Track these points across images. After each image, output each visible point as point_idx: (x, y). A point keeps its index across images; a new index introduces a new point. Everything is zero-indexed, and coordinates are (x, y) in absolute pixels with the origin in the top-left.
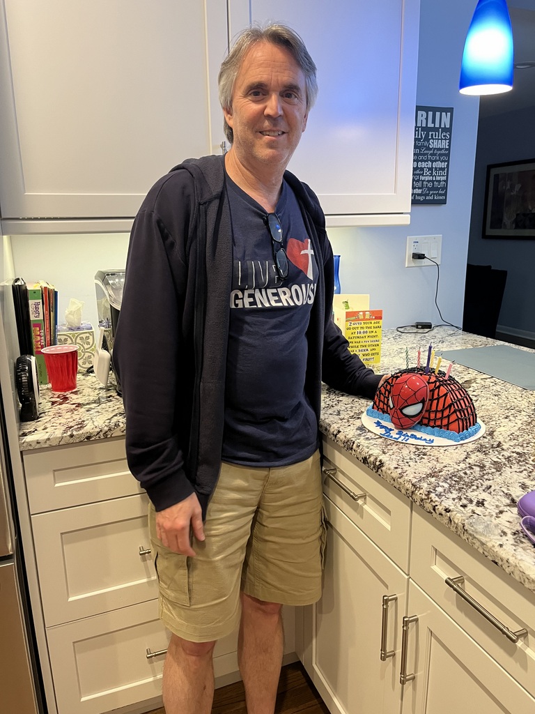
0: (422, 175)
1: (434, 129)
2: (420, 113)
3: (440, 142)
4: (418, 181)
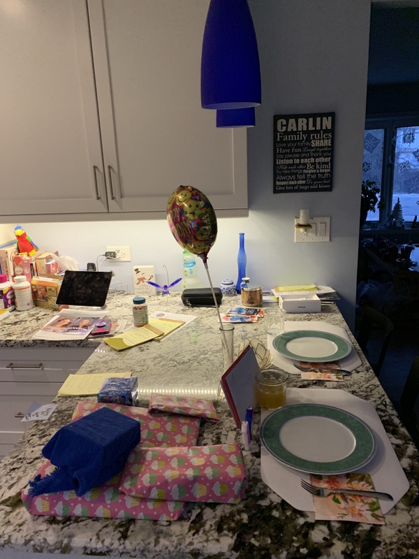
0: (306, 169)
1: (316, 132)
2: (300, 120)
3: (322, 141)
4: (302, 174)
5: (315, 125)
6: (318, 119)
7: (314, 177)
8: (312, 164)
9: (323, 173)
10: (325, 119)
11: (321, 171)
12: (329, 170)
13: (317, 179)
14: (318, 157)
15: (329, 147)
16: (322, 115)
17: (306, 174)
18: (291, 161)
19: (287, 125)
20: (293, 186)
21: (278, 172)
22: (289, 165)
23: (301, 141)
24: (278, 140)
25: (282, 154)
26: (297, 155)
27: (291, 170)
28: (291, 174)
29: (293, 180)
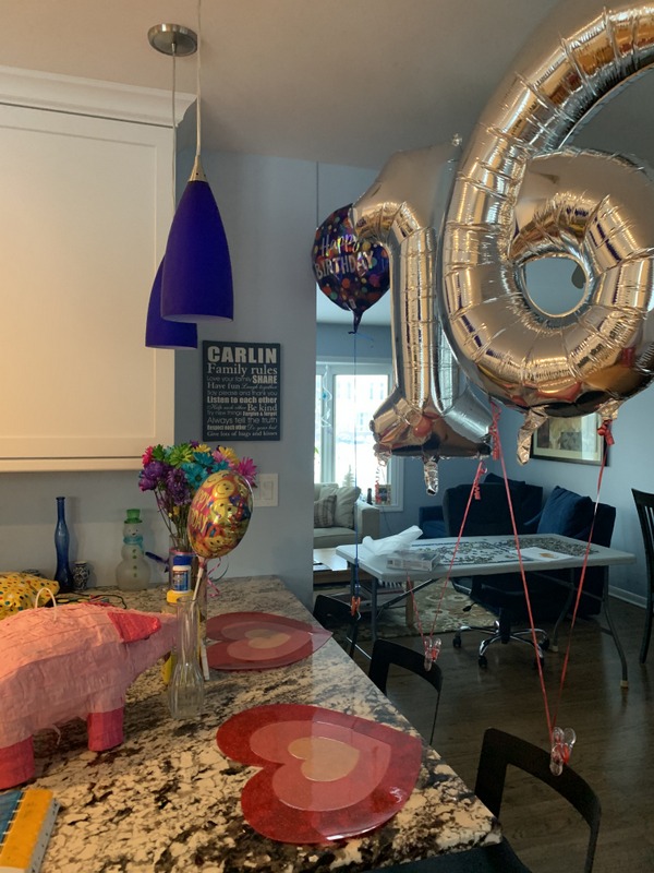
0: (246, 410)
1: (257, 365)
2: (237, 349)
3: (265, 377)
4: (241, 417)
5: (256, 357)
6: (261, 351)
7: (257, 421)
8: (254, 405)
9: (269, 417)
10: (268, 350)
11: (266, 414)
12: (275, 414)
13: (261, 424)
14: (262, 397)
15: (274, 385)
16: (264, 346)
17: (247, 417)
18: (227, 400)
19: (221, 355)
20: (231, 431)
21: (209, 412)
22: (224, 405)
23: (239, 376)
24: (210, 372)
25: (215, 390)
26: (235, 393)
27: (226, 411)
28: (227, 417)
29: (229, 424)
